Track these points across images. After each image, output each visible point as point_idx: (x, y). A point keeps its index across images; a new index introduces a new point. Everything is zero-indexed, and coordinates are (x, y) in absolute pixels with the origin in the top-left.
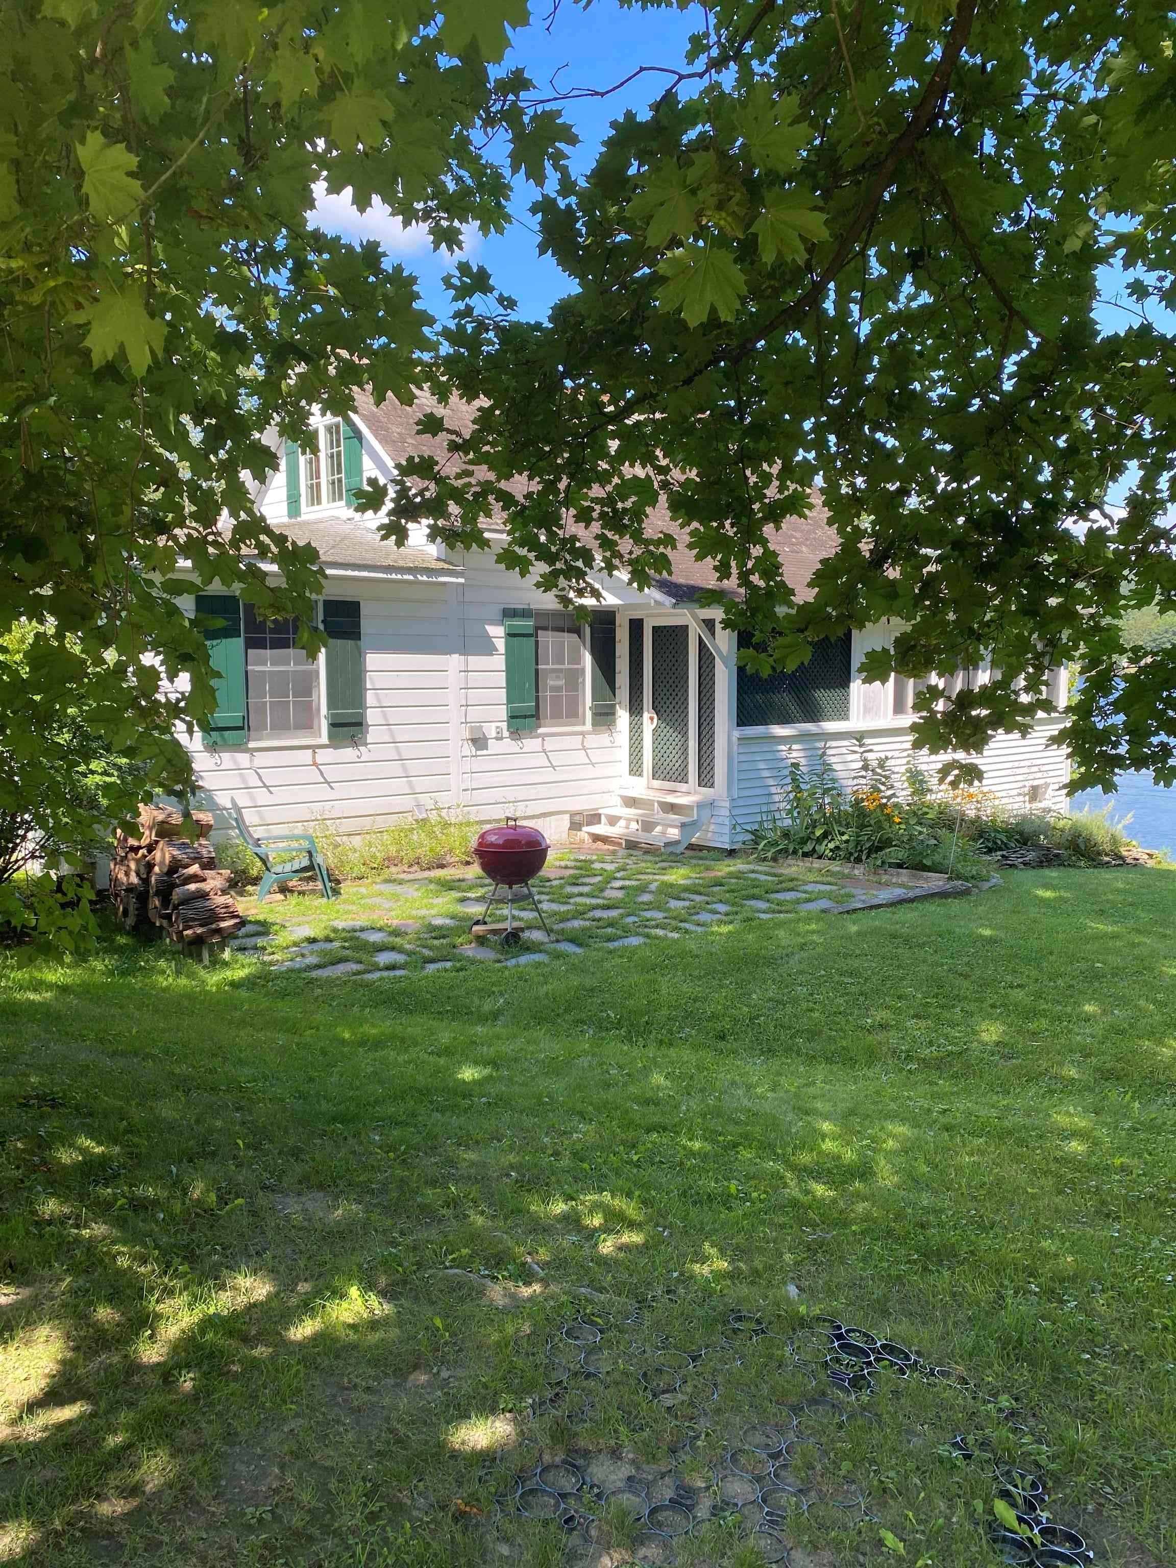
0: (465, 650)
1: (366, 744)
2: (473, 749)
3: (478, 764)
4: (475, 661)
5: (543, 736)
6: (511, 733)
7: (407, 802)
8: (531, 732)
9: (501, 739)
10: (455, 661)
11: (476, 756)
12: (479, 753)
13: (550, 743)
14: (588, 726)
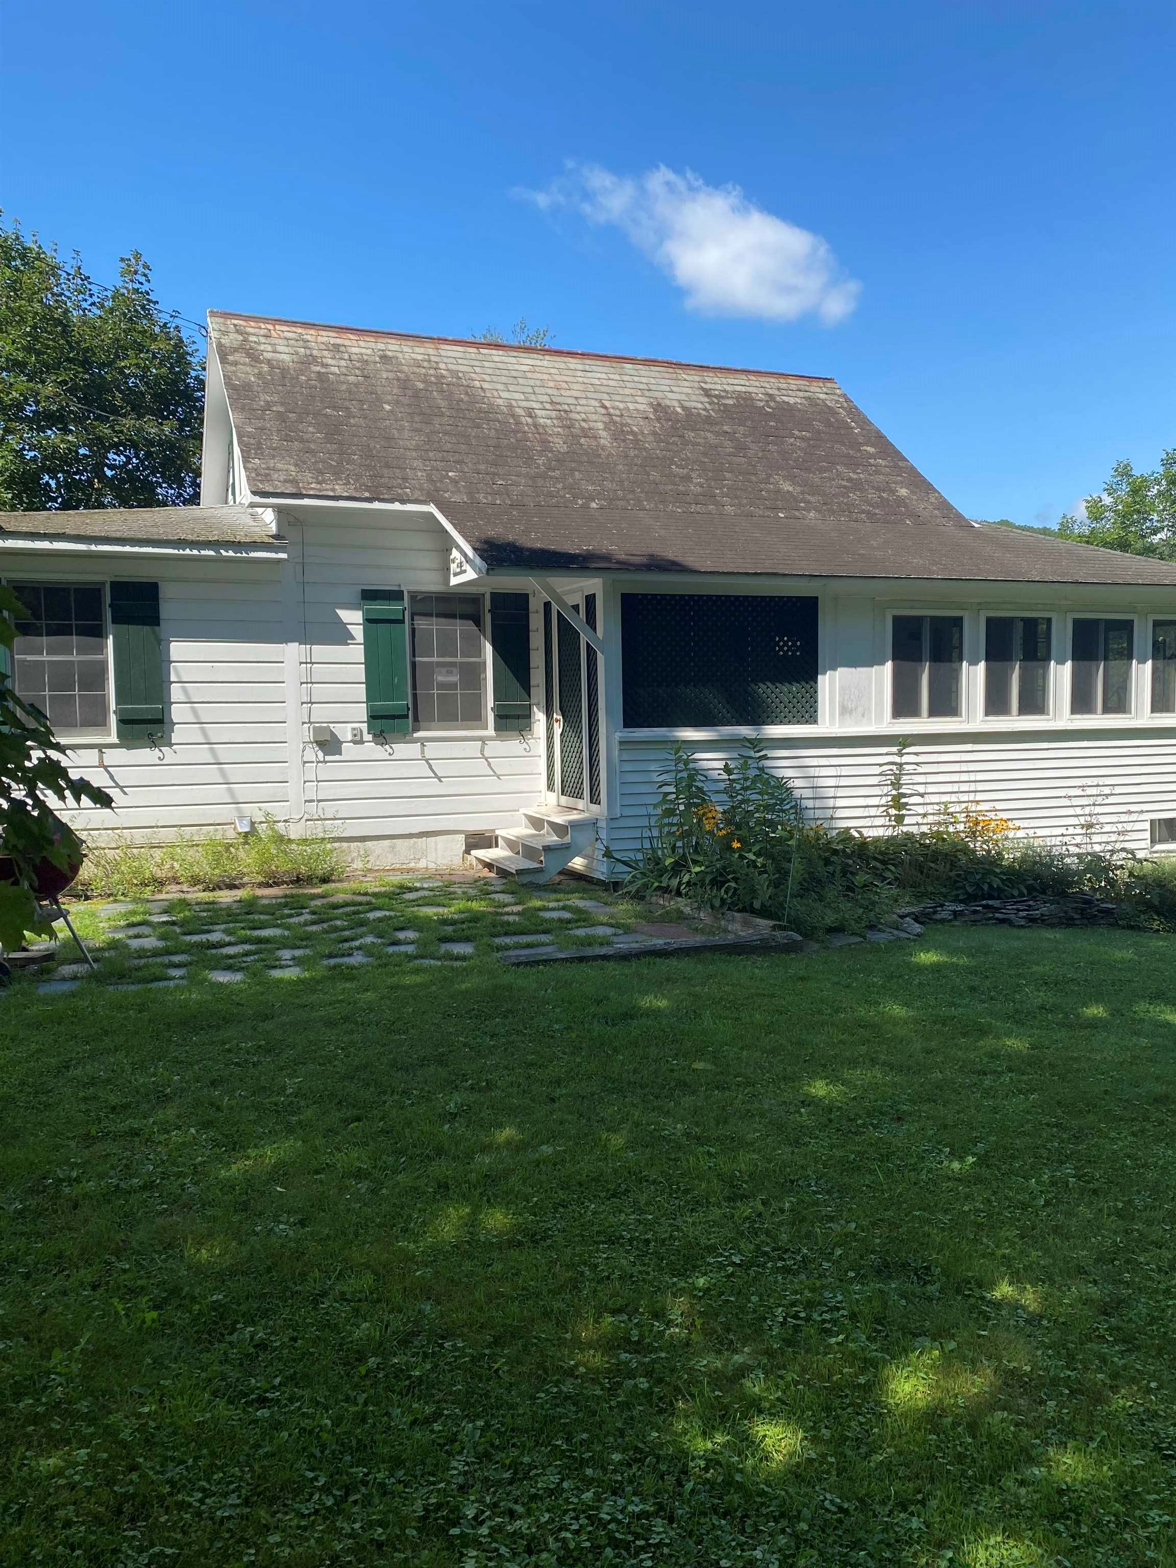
0: (306, 637)
1: (170, 745)
2: (321, 755)
3: (325, 771)
4: (321, 651)
5: (423, 741)
6: (375, 736)
7: (226, 813)
8: (404, 736)
9: (361, 742)
10: (293, 651)
11: (325, 762)
12: (328, 758)
13: (432, 750)
14: (491, 732)
